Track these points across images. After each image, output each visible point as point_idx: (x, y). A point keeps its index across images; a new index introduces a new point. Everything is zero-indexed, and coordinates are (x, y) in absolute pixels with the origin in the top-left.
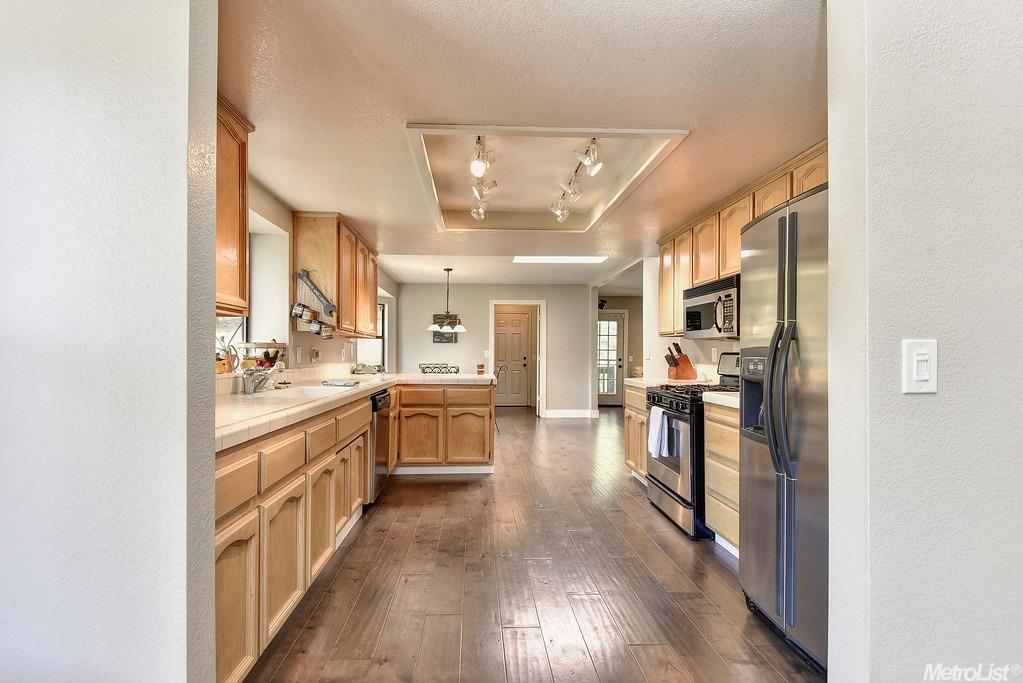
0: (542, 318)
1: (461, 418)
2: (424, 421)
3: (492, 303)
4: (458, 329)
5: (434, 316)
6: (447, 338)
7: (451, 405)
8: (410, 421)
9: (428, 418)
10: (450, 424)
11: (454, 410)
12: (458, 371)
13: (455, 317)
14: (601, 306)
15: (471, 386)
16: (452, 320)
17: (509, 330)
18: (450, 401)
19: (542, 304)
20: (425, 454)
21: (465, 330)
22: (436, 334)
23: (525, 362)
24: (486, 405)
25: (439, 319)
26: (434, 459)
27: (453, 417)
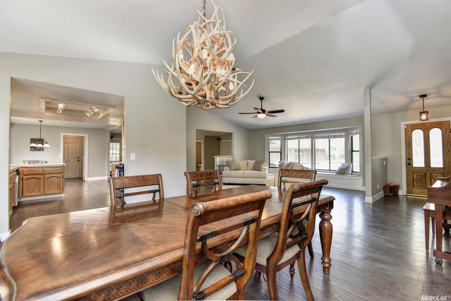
0: (86, 142)
1: (50, 178)
2: (34, 180)
3: (62, 135)
4: (45, 145)
5: (31, 139)
6: (38, 149)
7: (46, 174)
8: (27, 181)
9: (36, 179)
10: (46, 180)
11: (47, 176)
12: (47, 162)
13: (43, 140)
14: (111, 137)
15: (55, 167)
16: (41, 141)
17: (70, 145)
18: (46, 173)
19: (86, 136)
20: (34, 192)
21: (50, 146)
22: (31, 147)
23: (79, 159)
24: (61, 173)
25: (33, 141)
26: (39, 194)
27: (47, 178)
